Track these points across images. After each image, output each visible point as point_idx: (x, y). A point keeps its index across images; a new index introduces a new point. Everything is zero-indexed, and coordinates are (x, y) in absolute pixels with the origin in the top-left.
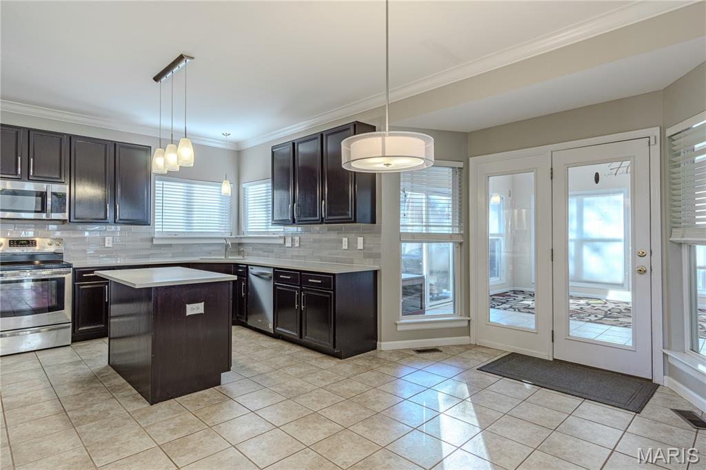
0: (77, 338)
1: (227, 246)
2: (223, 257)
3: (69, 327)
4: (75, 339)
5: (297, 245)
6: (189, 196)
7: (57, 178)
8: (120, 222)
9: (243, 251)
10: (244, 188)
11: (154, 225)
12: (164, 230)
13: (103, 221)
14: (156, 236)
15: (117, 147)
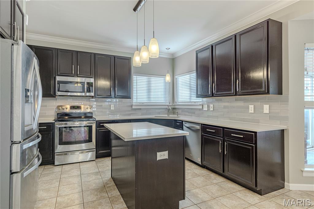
0: (98, 156)
1: (169, 110)
2: (167, 116)
3: (94, 151)
4: (97, 157)
5: (212, 109)
6: (149, 83)
7: (89, 75)
8: (117, 97)
9: (177, 112)
10: (176, 78)
11: (133, 99)
12: (138, 101)
13: (109, 97)
14: (134, 104)
15: (116, 58)
